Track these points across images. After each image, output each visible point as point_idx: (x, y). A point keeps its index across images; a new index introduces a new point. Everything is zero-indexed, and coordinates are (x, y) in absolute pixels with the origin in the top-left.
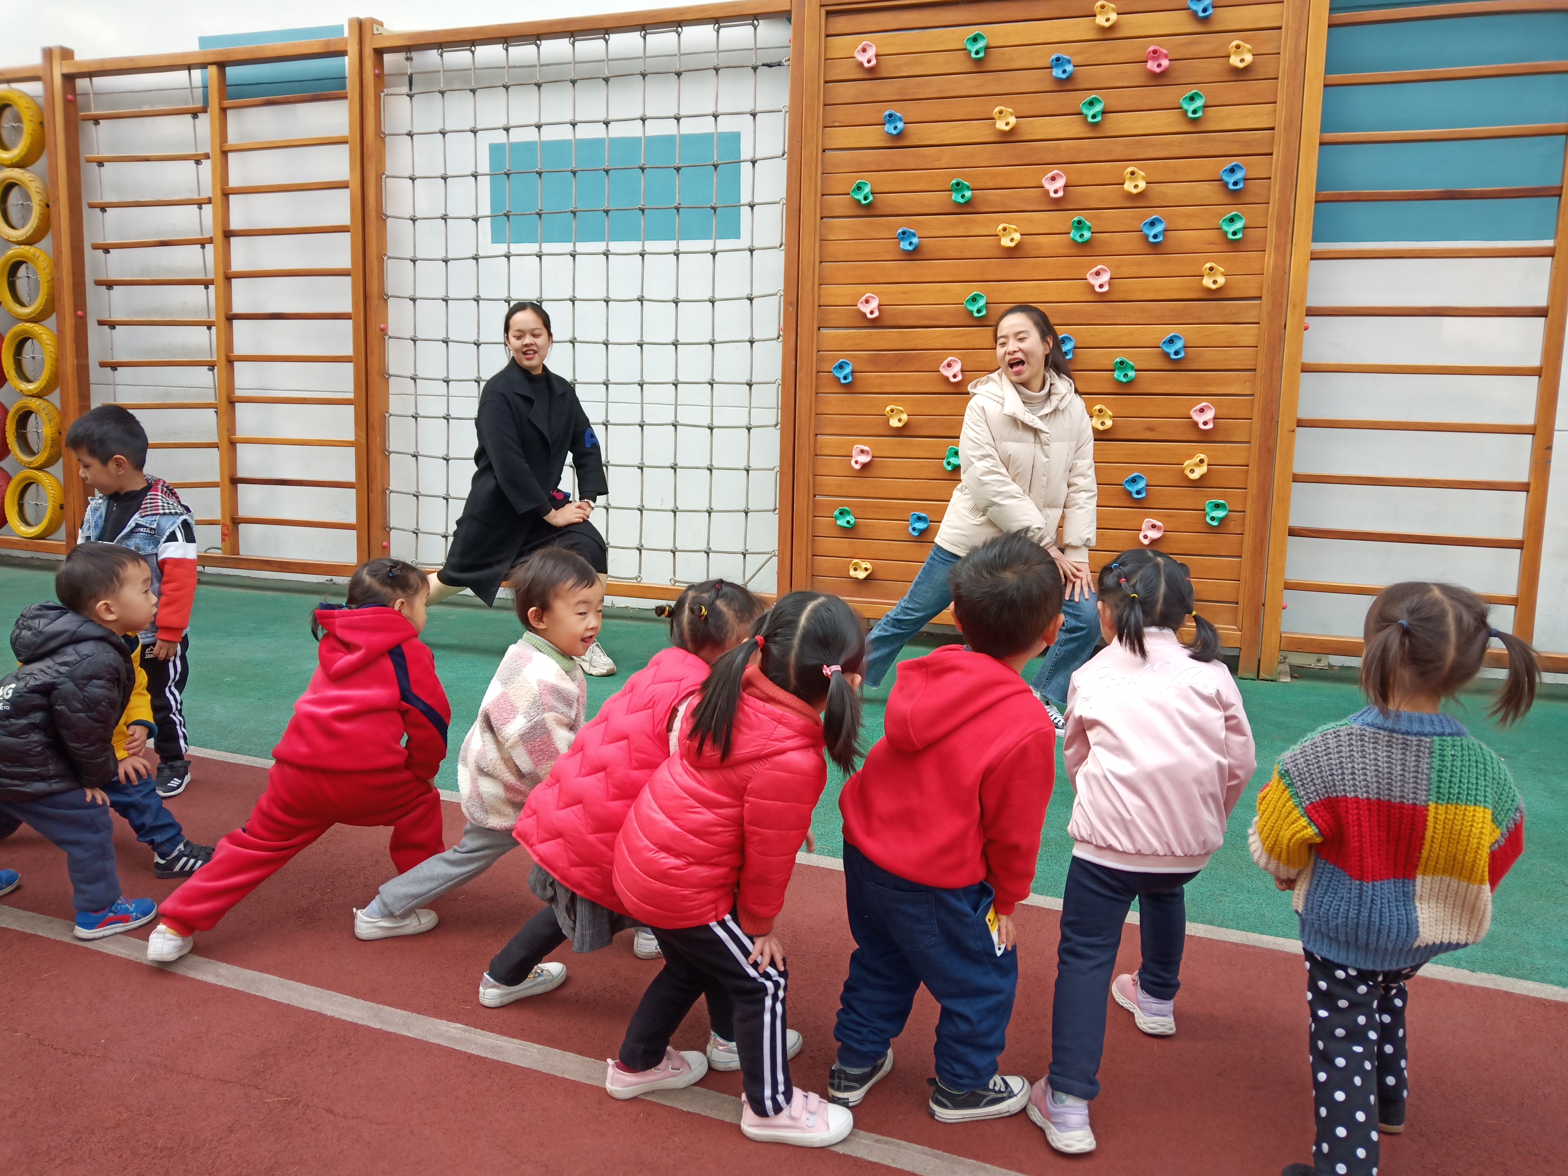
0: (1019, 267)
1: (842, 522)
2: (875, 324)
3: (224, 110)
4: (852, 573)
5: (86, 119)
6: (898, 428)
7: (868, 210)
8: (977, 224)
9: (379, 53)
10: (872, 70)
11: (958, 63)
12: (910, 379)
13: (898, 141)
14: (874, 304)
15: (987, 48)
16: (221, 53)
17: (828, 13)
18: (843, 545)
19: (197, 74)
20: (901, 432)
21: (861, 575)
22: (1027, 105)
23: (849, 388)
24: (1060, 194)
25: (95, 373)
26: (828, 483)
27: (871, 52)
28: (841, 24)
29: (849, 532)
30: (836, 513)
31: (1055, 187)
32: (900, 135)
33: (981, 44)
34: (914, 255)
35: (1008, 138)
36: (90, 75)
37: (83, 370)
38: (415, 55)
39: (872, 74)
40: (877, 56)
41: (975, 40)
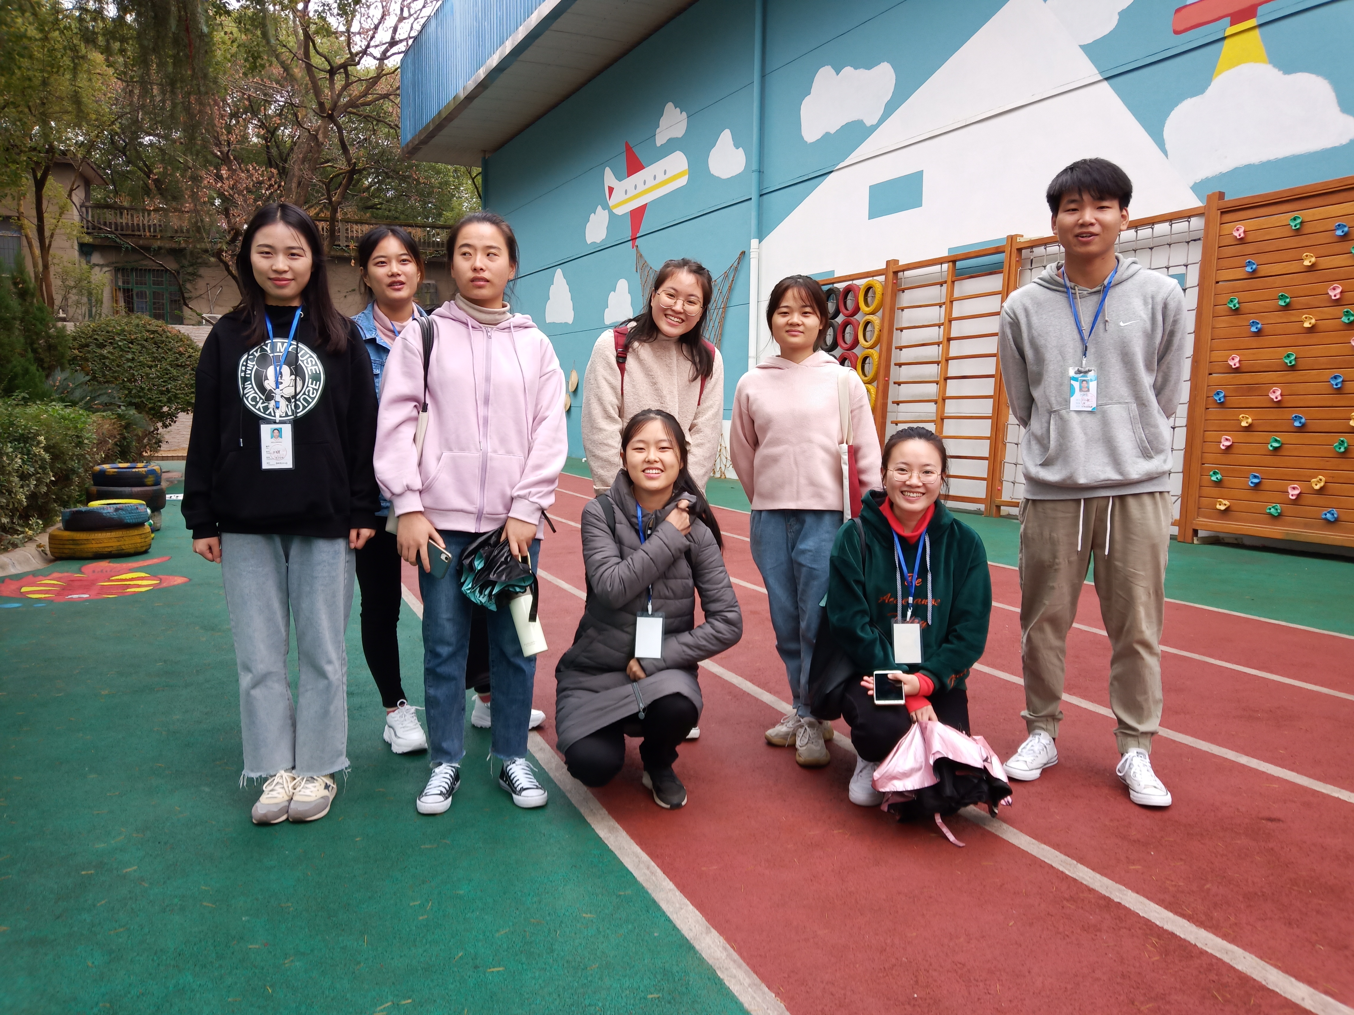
0: (1314, 338)
1: (1214, 478)
2: (1237, 370)
3: (953, 282)
4: (1218, 507)
5: (899, 290)
6: (1246, 427)
7: (1236, 312)
8: (1292, 316)
9: (1020, 250)
10: (1241, 239)
11: (1286, 232)
12: (1255, 400)
13: (1254, 275)
14: (1237, 360)
15: (1302, 223)
16: (954, 256)
17: (1222, 213)
18: (1215, 491)
19: (945, 266)
20: (1249, 429)
21: (1223, 508)
22: (1322, 250)
23: (1222, 405)
24: (1338, 297)
25: (891, 407)
26: (1209, 457)
27: (1242, 230)
28: (1227, 217)
29: (1218, 483)
30: (1211, 473)
31: (1334, 293)
32: (1254, 271)
33: (1299, 221)
34: (1259, 333)
35: (1312, 268)
36: (903, 271)
37: (885, 405)
38: (1034, 249)
39: (1242, 241)
40: (1245, 232)
41: (1295, 219)
